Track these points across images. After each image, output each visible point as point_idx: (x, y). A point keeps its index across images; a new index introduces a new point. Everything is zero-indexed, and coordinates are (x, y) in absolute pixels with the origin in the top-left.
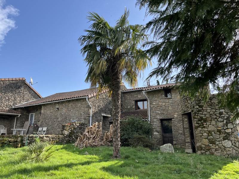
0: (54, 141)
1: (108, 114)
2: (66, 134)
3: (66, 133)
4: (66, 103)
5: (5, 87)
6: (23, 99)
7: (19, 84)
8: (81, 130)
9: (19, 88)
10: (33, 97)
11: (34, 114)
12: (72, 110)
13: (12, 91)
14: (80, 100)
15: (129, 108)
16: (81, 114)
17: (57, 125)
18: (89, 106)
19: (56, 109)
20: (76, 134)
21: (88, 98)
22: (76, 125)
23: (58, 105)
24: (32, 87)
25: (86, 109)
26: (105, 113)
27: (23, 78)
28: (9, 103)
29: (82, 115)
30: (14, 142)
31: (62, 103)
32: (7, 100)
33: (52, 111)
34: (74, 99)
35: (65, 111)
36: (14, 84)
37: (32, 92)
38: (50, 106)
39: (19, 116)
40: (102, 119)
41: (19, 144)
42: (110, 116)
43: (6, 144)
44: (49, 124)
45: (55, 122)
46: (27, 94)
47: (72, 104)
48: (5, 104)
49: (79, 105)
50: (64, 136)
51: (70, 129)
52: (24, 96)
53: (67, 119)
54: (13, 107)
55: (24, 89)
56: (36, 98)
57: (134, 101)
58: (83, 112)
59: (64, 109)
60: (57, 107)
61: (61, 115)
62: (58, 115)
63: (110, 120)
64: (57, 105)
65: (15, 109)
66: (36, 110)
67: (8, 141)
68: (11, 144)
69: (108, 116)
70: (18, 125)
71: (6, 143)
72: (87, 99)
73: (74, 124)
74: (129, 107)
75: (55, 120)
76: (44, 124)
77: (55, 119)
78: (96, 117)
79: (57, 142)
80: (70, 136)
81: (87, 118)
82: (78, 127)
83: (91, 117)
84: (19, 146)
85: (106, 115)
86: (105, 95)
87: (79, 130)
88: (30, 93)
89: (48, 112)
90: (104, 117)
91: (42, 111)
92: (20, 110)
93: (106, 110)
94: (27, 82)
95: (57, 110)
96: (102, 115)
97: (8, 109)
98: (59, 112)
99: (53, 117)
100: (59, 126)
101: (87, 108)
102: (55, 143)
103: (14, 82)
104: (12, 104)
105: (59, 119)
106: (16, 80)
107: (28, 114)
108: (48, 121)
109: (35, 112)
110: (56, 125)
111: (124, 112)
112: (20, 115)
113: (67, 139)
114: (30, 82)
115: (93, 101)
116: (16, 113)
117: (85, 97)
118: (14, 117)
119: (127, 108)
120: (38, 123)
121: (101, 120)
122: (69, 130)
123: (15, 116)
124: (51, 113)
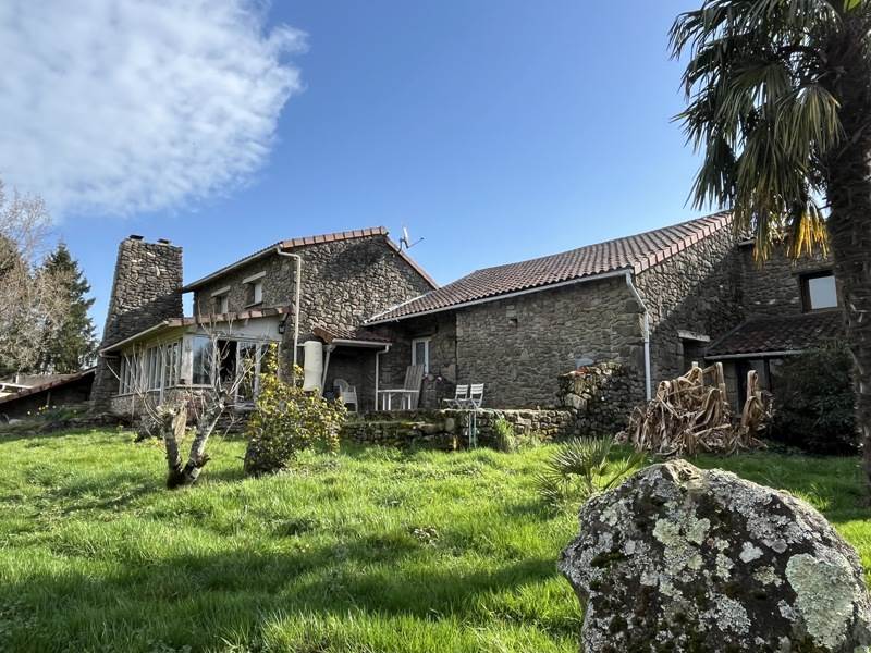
0: (545, 432)
1: (699, 333)
2: (577, 406)
3: (577, 401)
4: (542, 300)
5: (338, 262)
6: (388, 297)
7: (372, 249)
8: (620, 392)
9: (374, 261)
10: (412, 287)
11: (427, 342)
12: (568, 324)
13: (356, 274)
14: (598, 285)
15: (772, 306)
16: (606, 336)
17: (519, 375)
18: (636, 304)
19: (511, 322)
20: (605, 407)
21: (633, 276)
22: (602, 373)
23: (513, 307)
24: (407, 254)
25: (624, 316)
26: (689, 328)
27: (380, 228)
28: (353, 309)
29: (612, 338)
30: (438, 432)
31: (528, 299)
32: (347, 301)
33: (493, 328)
34: (575, 281)
35: (542, 329)
36: (358, 248)
37: (410, 271)
38: (485, 312)
39: (387, 348)
40: (681, 351)
41: (452, 441)
42: (706, 339)
43: (414, 440)
44: (489, 373)
45: (508, 364)
46: (395, 278)
47: (568, 301)
48: (344, 313)
49: (596, 302)
50: (573, 414)
51: (588, 390)
52: (388, 286)
53: (554, 355)
54: (365, 322)
55: (387, 263)
56: (422, 292)
57: (793, 275)
58: (615, 329)
59: (536, 319)
60: (511, 314)
61: (528, 343)
62: (519, 341)
63: (709, 355)
64: (508, 307)
65: (370, 328)
66: (434, 329)
67: (418, 429)
68: (427, 438)
69: (698, 338)
70: (387, 376)
71: (412, 437)
72: (629, 279)
73: (599, 372)
74: (771, 302)
75: (509, 359)
76: (472, 372)
77: (508, 355)
78: (662, 345)
79: (553, 434)
80: (591, 414)
81: (632, 347)
82: (609, 381)
83: (647, 346)
84: (455, 446)
85: (691, 337)
86: (684, 262)
87: (614, 392)
88: (403, 274)
89: (481, 334)
90: (686, 342)
91: (459, 332)
92: (385, 331)
93: (689, 317)
94: (394, 241)
95: (511, 326)
96: (682, 335)
97: (351, 328)
98: (520, 333)
99: (501, 349)
100: (525, 380)
101: (628, 311)
102: (550, 437)
103: (358, 242)
104: (360, 313)
105: (524, 356)
106: (363, 237)
107: (407, 343)
108: (483, 363)
109: (429, 336)
110: (514, 375)
111: (751, 324)
112: (390, 348)
113: (581, 423)
114: (401, 241)
115: (647, 286)
116: (380, 341)
117: (621, 272)
118: (371, 351)
119: (764, 306)
120: (445, 369)
121: (677, 354)
122: (584, 392)
123: (373, 350)
124: (490, 335)
